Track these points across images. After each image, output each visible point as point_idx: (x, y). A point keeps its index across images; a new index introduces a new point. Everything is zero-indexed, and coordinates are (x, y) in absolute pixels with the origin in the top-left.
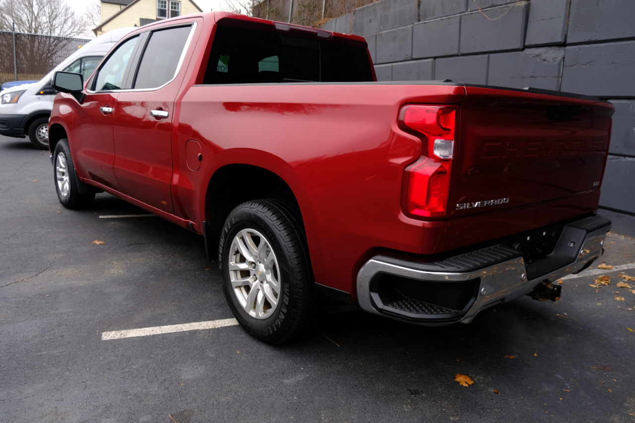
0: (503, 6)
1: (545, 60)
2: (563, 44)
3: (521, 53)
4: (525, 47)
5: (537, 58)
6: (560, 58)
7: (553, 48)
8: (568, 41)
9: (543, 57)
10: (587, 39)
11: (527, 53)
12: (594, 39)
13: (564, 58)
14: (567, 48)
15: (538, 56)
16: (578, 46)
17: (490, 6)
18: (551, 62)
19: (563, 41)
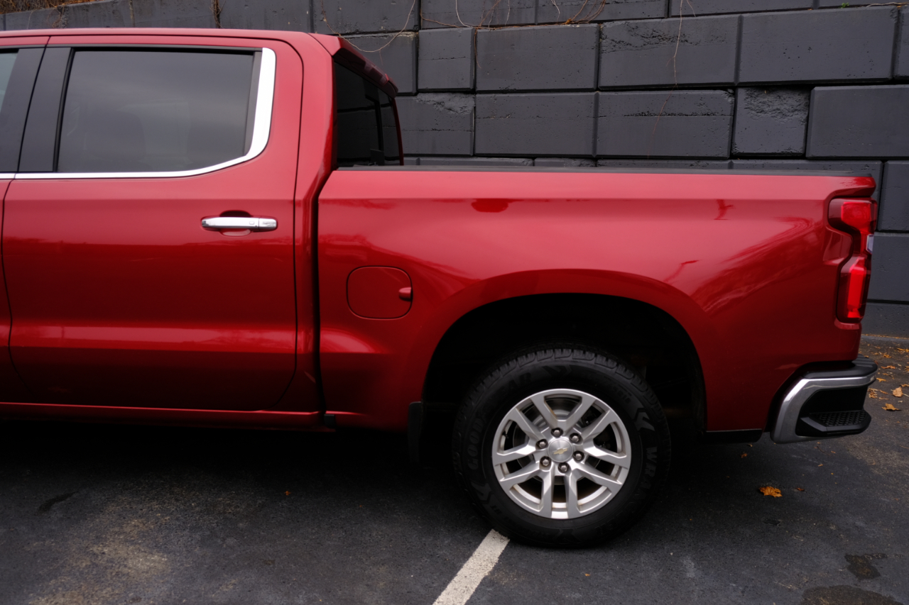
0: (380, 35)
1: (450, 109)
2: (472, 91)
3: (414, 98)
4: (419, 91)
5: (439, 106)
6: (470, 108)
7: (458, 95)
8: (479, 88)
9: (448, 104)
10: (503, 87)
11: (423, 99)
12: (512, 88)
13: (475, 108)
14: (478, 96)
15: (439, 103)
16: (493, 95)
17: (353, 31)
18: (460, 112)
19: (472, 88)
